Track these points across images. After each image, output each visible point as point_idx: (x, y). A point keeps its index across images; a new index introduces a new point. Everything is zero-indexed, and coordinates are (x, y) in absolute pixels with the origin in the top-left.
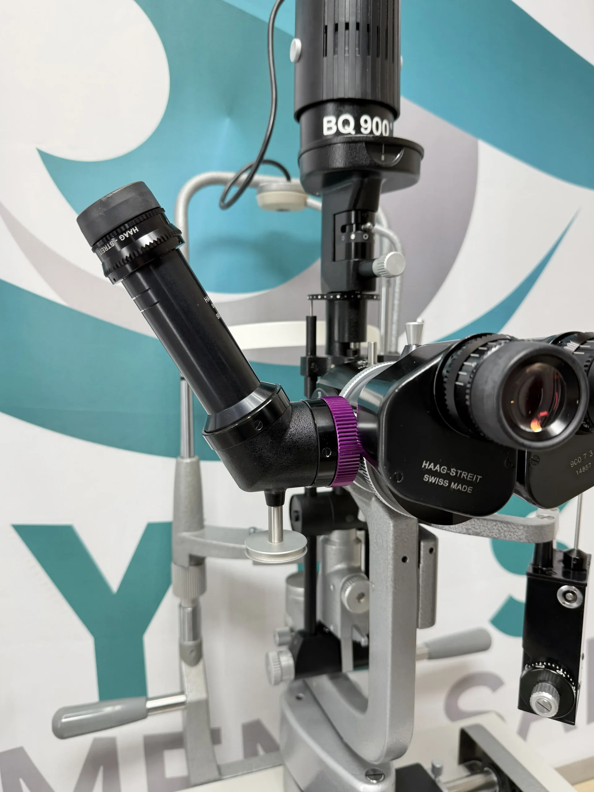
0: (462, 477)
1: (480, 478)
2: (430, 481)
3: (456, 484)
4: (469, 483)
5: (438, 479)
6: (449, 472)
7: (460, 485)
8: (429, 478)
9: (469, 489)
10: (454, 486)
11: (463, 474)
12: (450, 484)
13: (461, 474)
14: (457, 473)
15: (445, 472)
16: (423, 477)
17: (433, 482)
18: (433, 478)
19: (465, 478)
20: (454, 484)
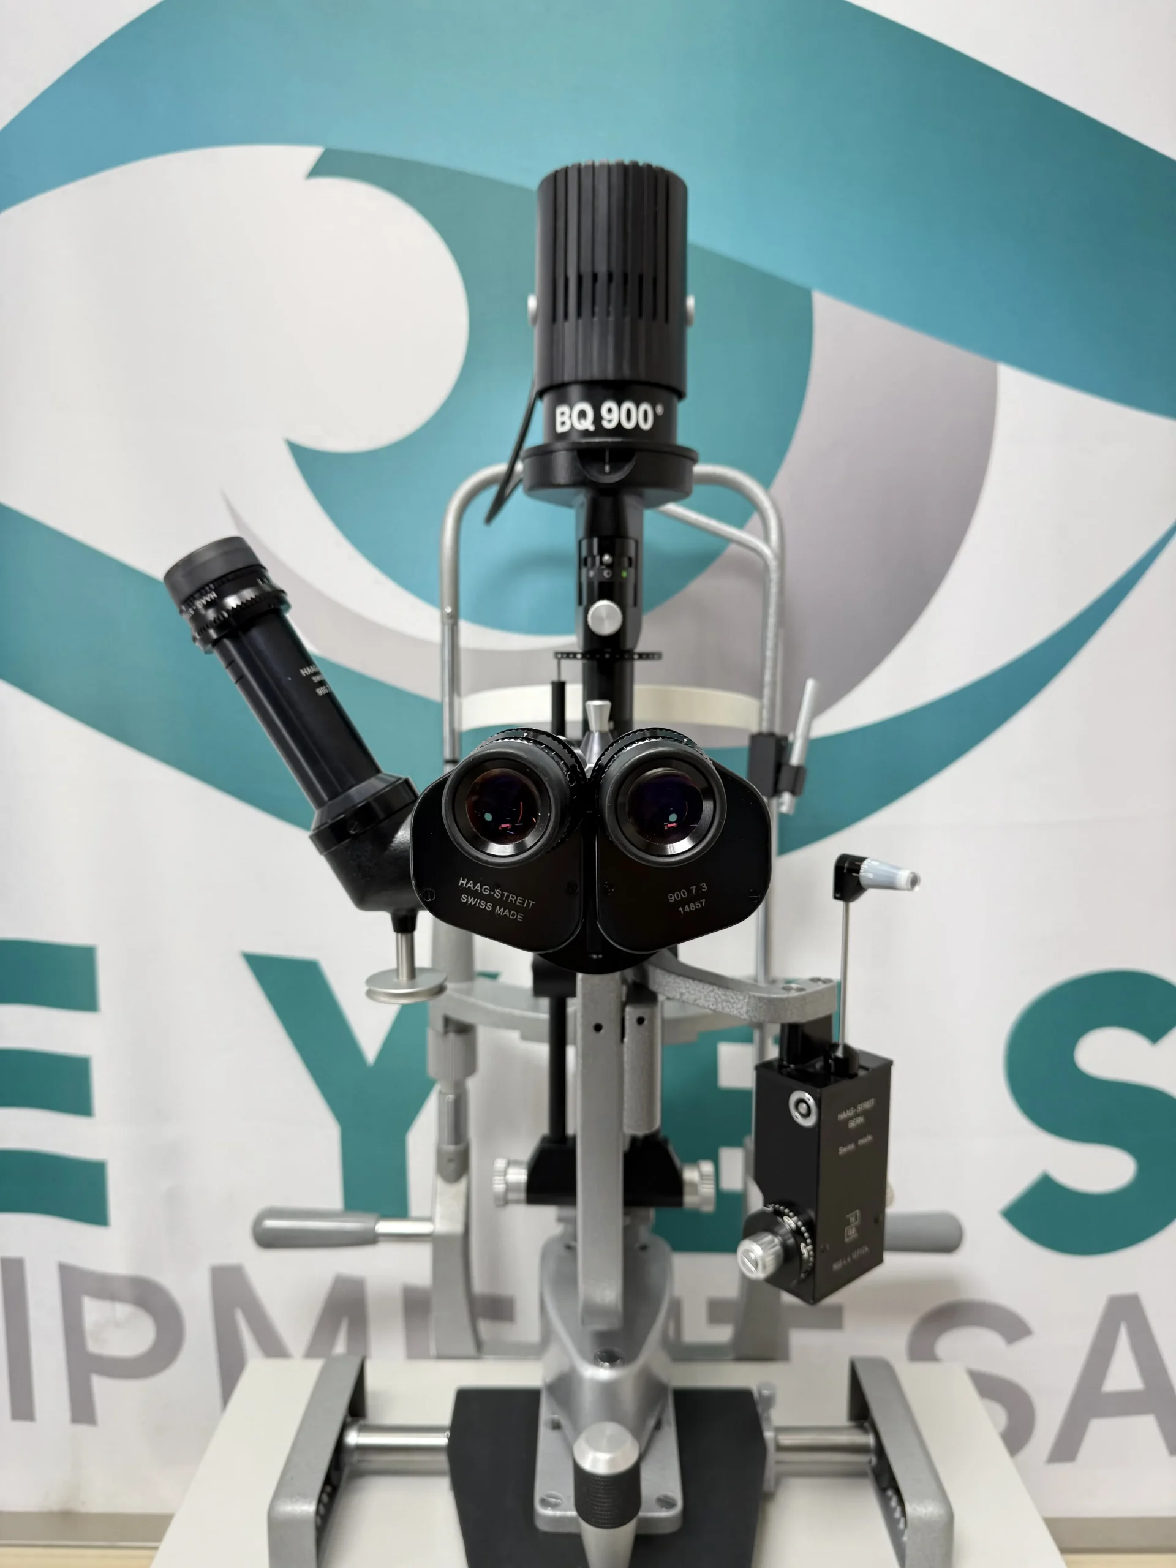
0: (509, 901)
1: (533, 904)
2: (469, 902)
3: (502, 909)
4: (518, 909)
5: (479, 901)
6: (492, 893)
7: (507, 910)
8: (467, 899)
9: (519, 916)
10: (499, 910)
11: (510, 898)
12: (494, 908)
13: (508, 896)
14: (502, 895)
15: (487, 893)
16: (461, 897)
17: (473, 903)
18: (473, 899)
19: (514, 902)
20: (500, 909)
